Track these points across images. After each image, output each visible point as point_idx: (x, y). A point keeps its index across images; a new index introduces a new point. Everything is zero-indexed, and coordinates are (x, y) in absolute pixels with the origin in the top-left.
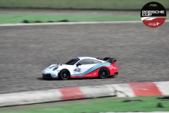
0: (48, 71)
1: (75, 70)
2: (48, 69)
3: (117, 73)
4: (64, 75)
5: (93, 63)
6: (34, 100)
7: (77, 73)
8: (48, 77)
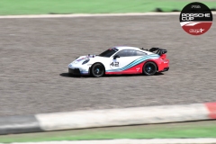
0: (76, 64)
1: (112, 64)
2: (75, 61)
3: (167, 69)
4: (98, 70)
5: (135, 54)
6: (170, 118)
7: (115, 68)
8: (76, 73)
